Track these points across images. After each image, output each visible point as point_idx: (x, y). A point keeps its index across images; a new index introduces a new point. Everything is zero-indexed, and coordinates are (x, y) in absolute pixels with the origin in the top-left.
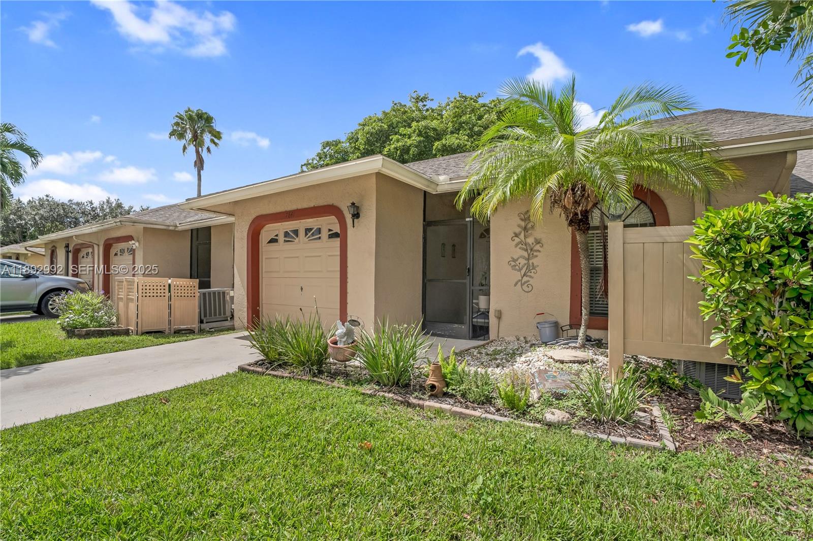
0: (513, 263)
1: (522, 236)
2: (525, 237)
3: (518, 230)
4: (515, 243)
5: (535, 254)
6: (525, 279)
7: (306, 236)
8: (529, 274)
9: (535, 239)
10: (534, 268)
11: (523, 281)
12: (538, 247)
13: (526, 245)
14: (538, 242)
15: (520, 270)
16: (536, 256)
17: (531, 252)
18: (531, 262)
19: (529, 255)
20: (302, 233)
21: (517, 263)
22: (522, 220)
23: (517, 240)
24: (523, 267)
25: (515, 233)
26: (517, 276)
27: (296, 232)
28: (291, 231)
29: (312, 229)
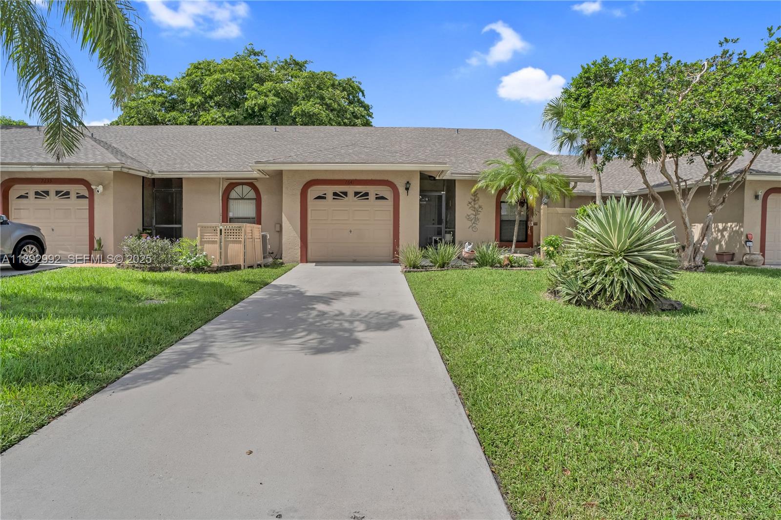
0: (468, 217)
1: (473, 204)
2: (474, 204)
3: (470, 201)
4: (469, 207)
6: (474, 225)
7: (355, 197)
8: (476, 223)
9: (479, 205)
10: (478, 220)
12: (480, 210)
13: (474, 208)
14: (480, 207)
15: (471, 220)
16: (479, 214)
17: (477, 211)
18: (477, 217)
19: (476, 213)
20: (351, 194)
21: (470, 217)
22: (473, 195)
23: (470, 205)
24: (473, 219)
26: (470, 223)
27: (345, 194)
28: (341, 192)
29: (361, 192)
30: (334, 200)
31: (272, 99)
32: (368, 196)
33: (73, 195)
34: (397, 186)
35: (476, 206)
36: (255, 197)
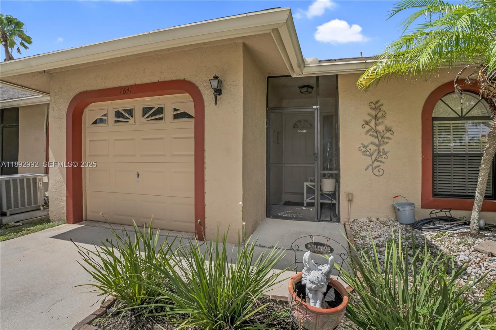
0: (363, 149)
1: (372, 124)
2: (376, 125)
3: (368, 118)
4: (365, 130)
5: (386, 140)
6: (376, 164)
7: (143, 116)
8: (380, 159)
9: (386, 127)
10: (385, 154)
11: (374, 166)
12: (388, 134)
13: (376, 133)
14: (388, 130)
15: (371, 155)
16: (387, 143)
17: (381, 138)
18: (381, 148)
19: (379, 142)
20: (138, 113)
21: (368, 149)
22: (373, 109)
23: (367, 127)
24: (374, 152)
25: (365, 121)
26: (369, 161)
27: (130, 112)
28: (124, 110)
29: (152, 108)
30: (118, 124)
32: (174, 115)
34: (200, 88)
35: (381, 128)
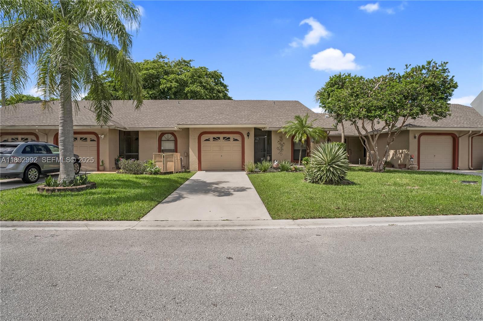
1: (280, 142)
2: (281, 142)
3: (279, 140)
6: (281, 152)
7: (223, 139)
10: (283, 150)
12: (284, 145)
14: (284, 143)
15: (279, 150)
17: (282, 145)
18: (282, 148)
21: (279, 148)
22: (280, 138)
23: (279, 143)
26: (279, 151)
27: (219, 138)
28: (217, 137)
29: (226, 137)
30: (214, 141)
31: (174, 84)
32: (230, 139)
33: (89, 140)
34: (243, 134)
35: (282, 143)
36: (174, 139)
